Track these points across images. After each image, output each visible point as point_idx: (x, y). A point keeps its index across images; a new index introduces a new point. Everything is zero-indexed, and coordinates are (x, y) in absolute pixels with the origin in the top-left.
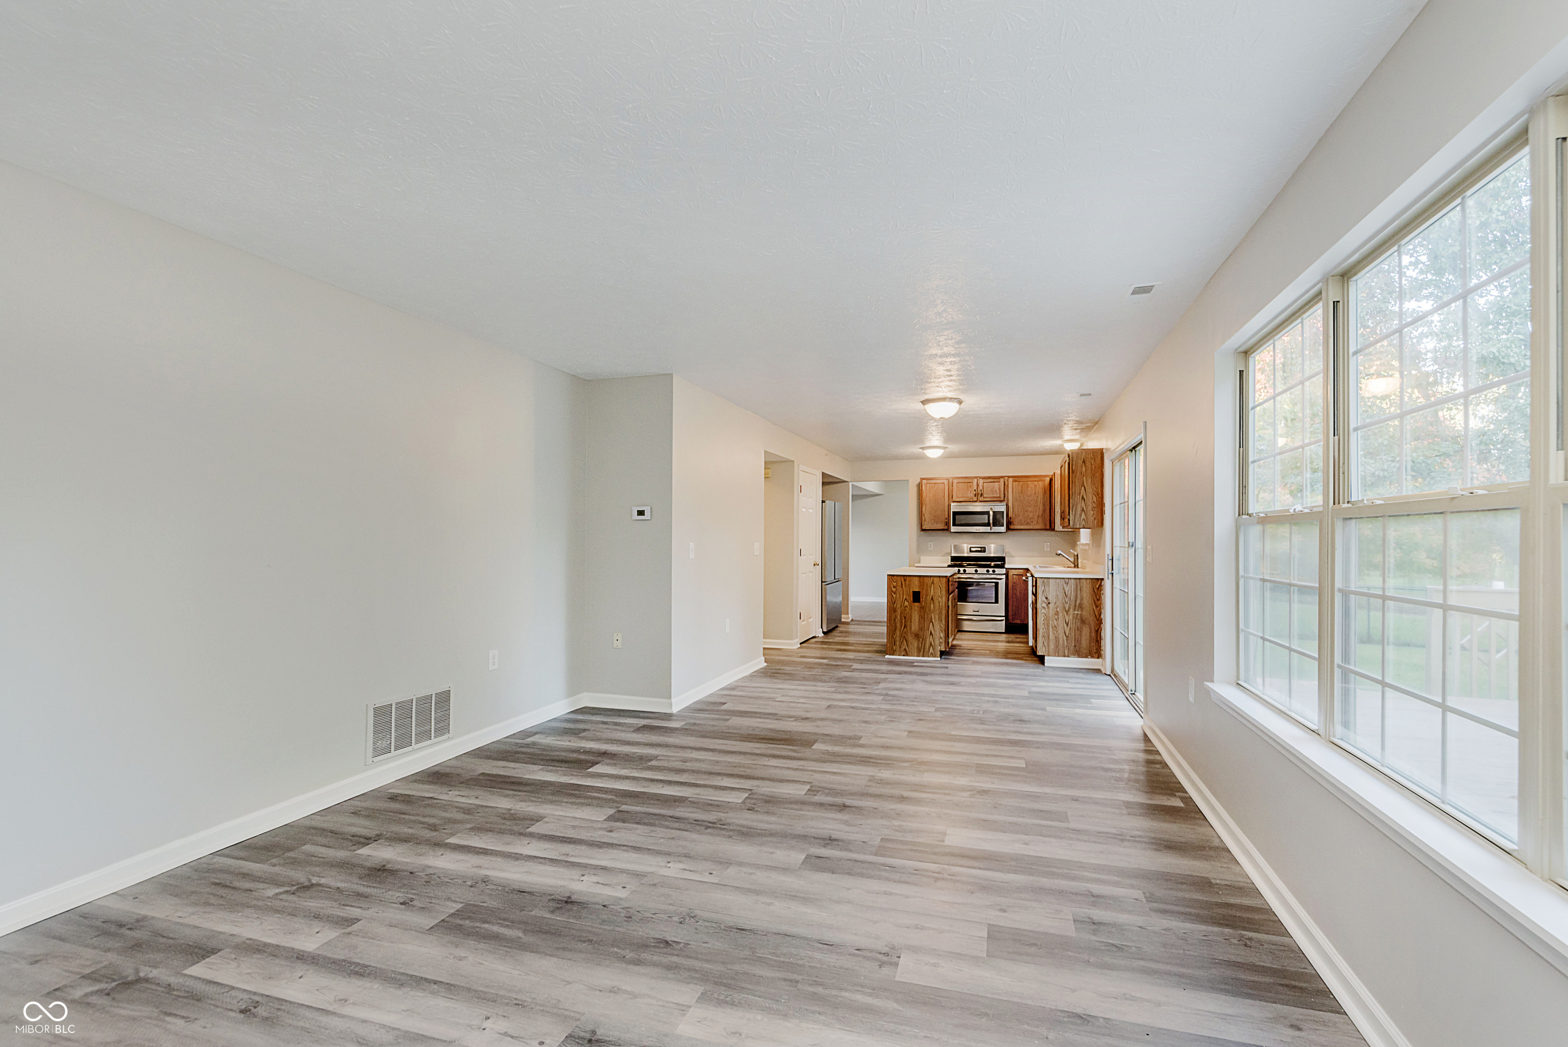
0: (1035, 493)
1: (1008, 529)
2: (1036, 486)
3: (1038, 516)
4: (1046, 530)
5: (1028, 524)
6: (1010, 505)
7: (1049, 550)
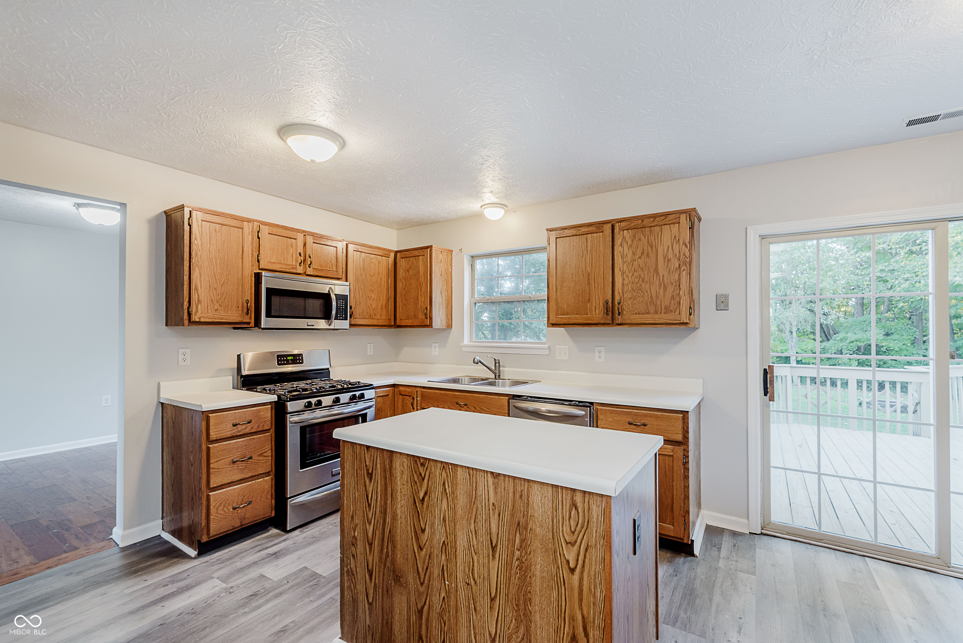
0: (379, 274)
1: (351, 325)
2: (379, 263)
3: (382, 306)
4: (390, 326)
5: (370, 317)
6: (352, 288)
7: (372, 353)
